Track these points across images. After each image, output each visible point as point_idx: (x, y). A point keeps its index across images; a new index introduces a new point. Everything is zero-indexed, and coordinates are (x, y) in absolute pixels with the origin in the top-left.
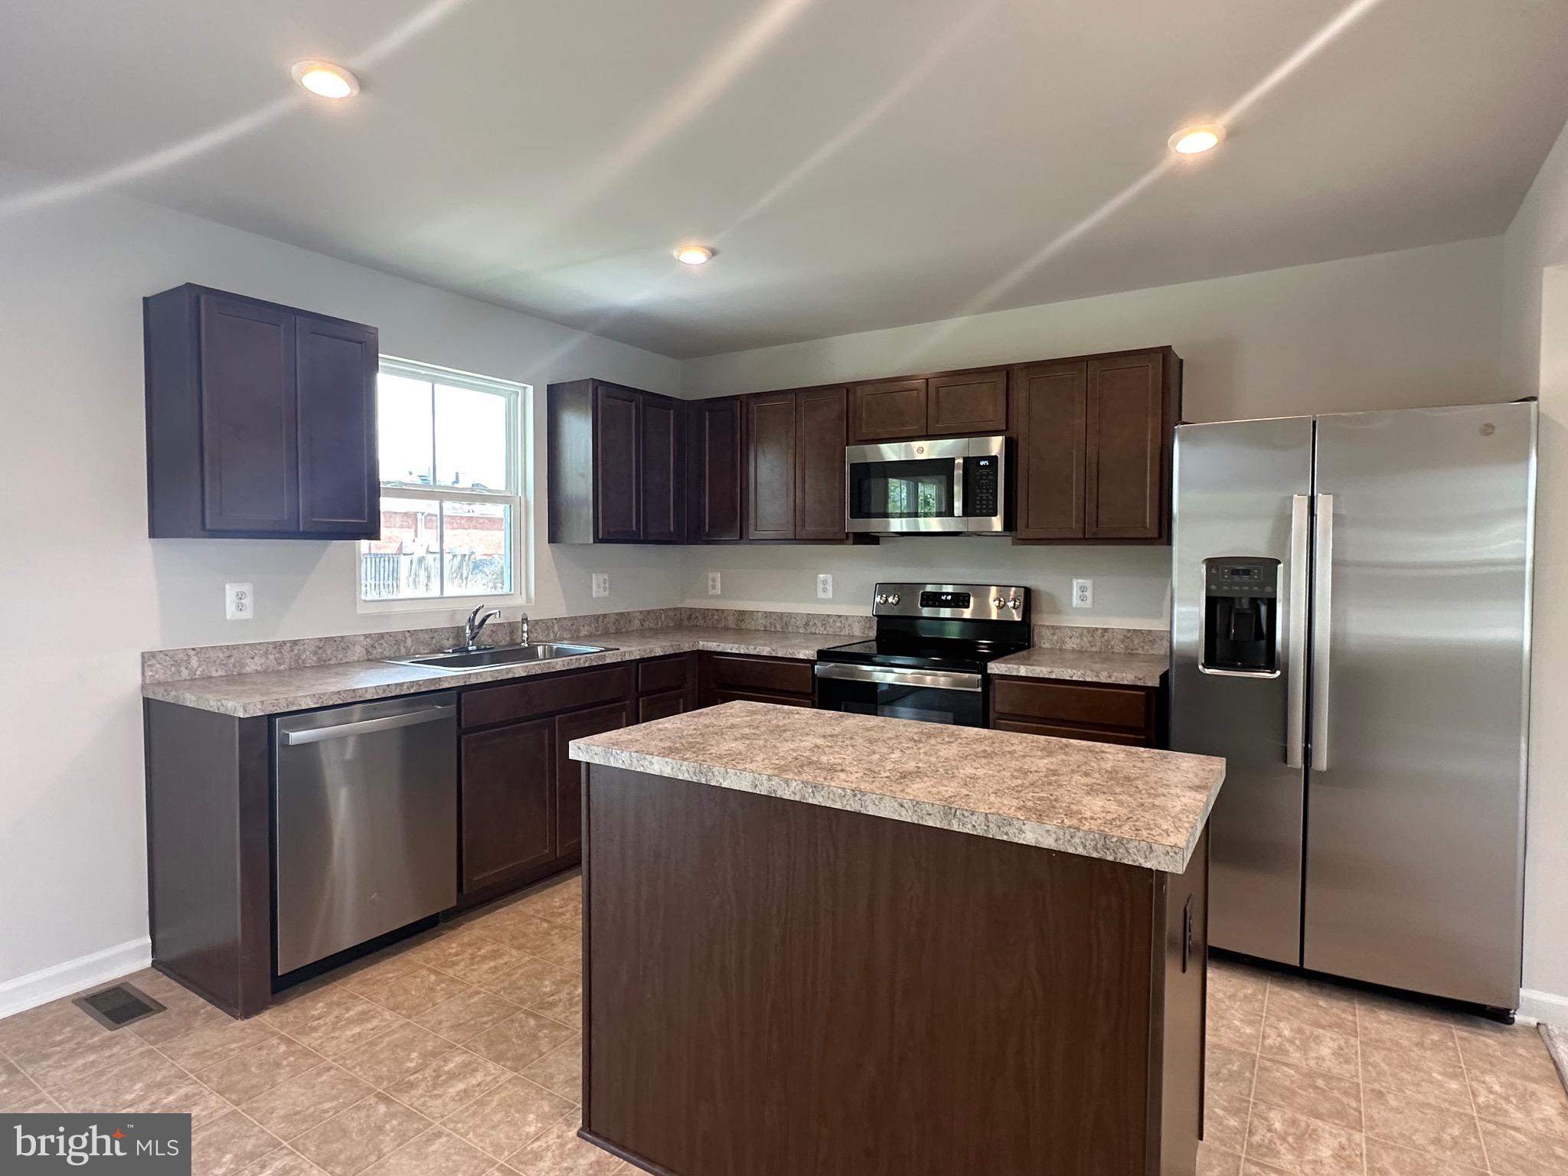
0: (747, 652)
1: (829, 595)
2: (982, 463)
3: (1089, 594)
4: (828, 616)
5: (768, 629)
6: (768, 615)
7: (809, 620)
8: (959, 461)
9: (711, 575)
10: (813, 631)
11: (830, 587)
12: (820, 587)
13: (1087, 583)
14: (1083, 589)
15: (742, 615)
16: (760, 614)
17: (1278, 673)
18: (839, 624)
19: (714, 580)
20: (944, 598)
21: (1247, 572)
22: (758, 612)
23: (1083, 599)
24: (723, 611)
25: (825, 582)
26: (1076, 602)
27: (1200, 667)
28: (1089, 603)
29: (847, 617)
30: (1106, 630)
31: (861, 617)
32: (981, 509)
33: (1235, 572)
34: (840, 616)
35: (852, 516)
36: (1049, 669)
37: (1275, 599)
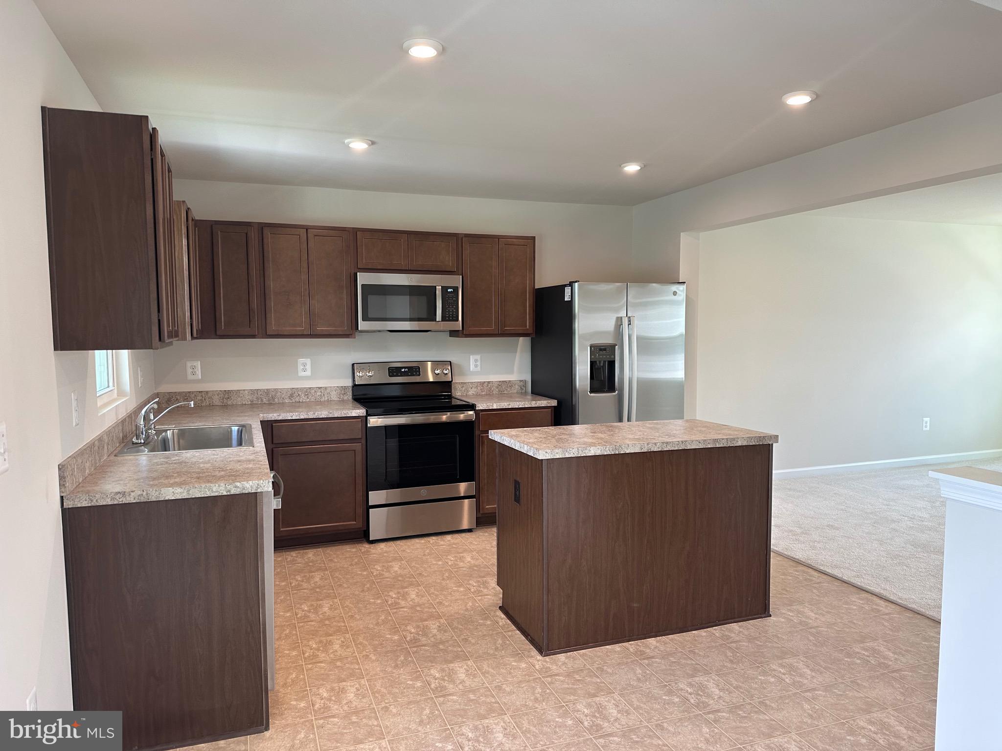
0: (306, 417)
1: (308, 373)
2: (449, 290)
3: (479, 363)
4: (310, 388)
5: (254, 402)
6: (253, 392)
7: (293, 393)
8: (439, 288)
9: (189, 364)
10: (297, 400)
11: (308, 367)
12: (301, 367)
13: (478, 357)
14: (476, 361)
15: (228, 394)
16: (246, 392)
17: (617, 392)
18: (319, 394)
19: (193, 368)
20: (403, 370)
21: (605, 350)
22: (244, 390)
23: (476, 366)
24: (207, 392)
25: (304, 365)
26: (472, 368)
27: (589, 393)
28: (479, 368)
29: (326, 388)
30: (489, 382)
31: (337, 387)
32: (449, 317)
33: (601, 350)
34: (320, 388)
35: (363, 320)
36: (508, 403)
37: (615, 361)
